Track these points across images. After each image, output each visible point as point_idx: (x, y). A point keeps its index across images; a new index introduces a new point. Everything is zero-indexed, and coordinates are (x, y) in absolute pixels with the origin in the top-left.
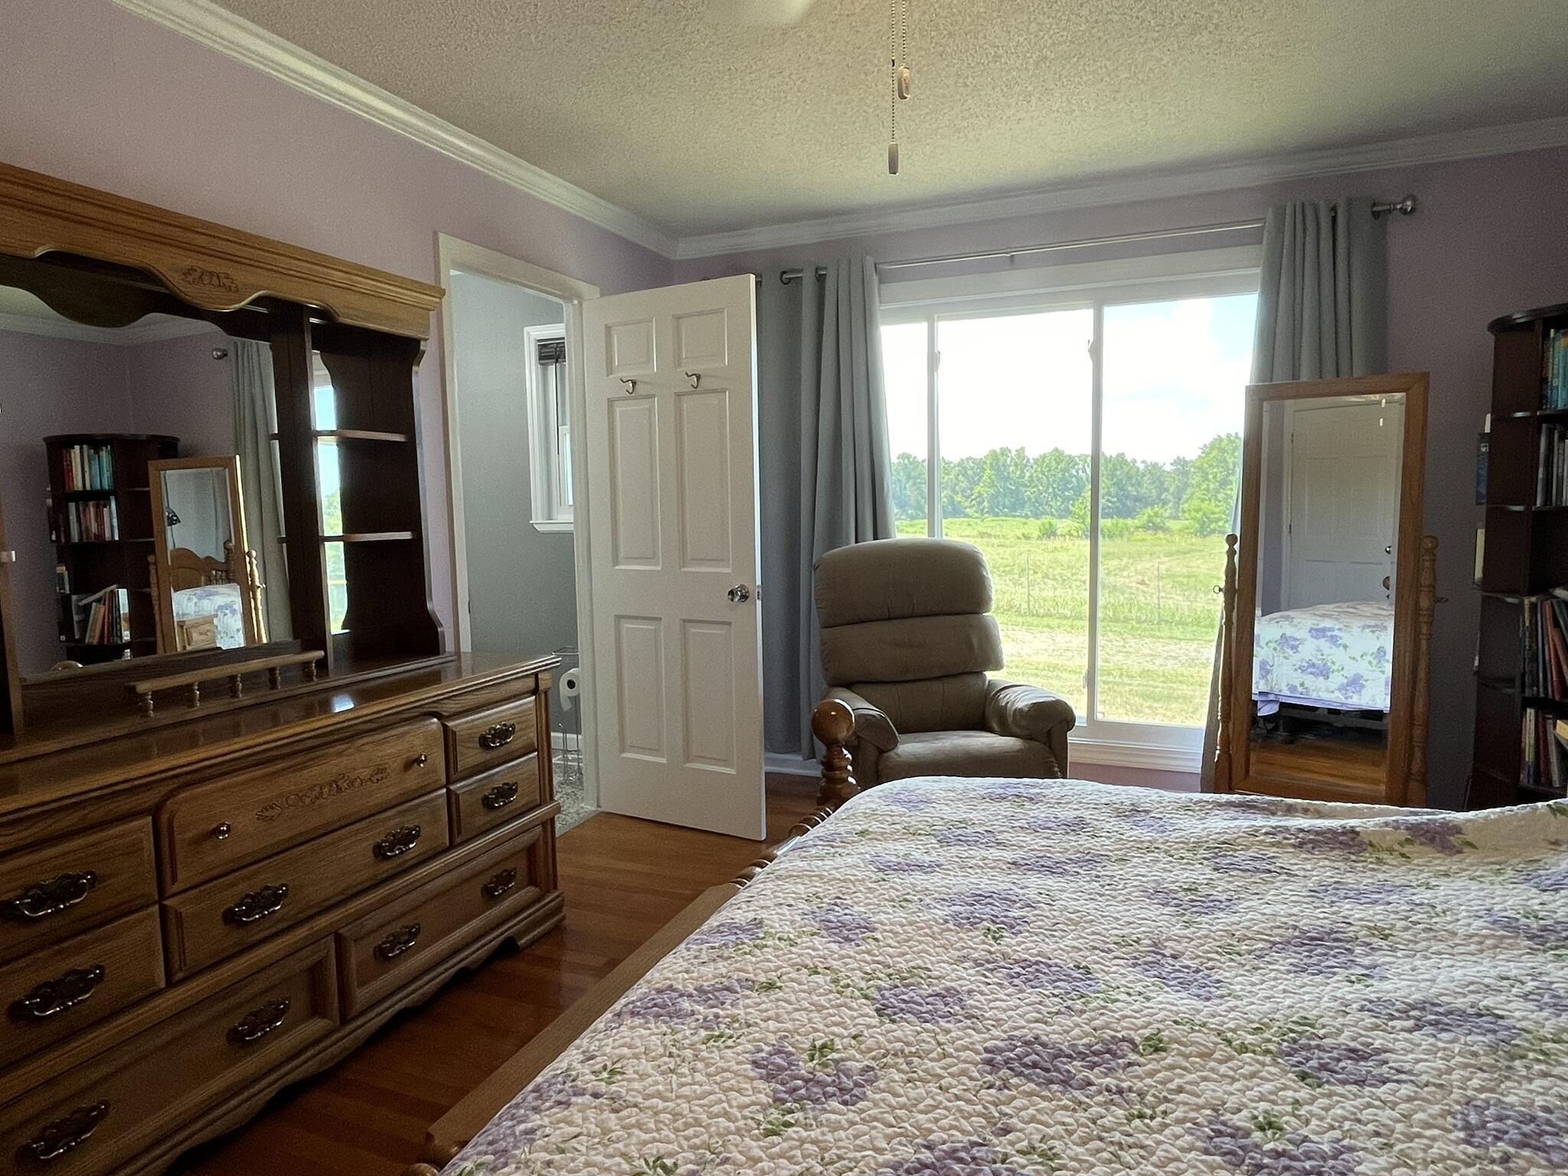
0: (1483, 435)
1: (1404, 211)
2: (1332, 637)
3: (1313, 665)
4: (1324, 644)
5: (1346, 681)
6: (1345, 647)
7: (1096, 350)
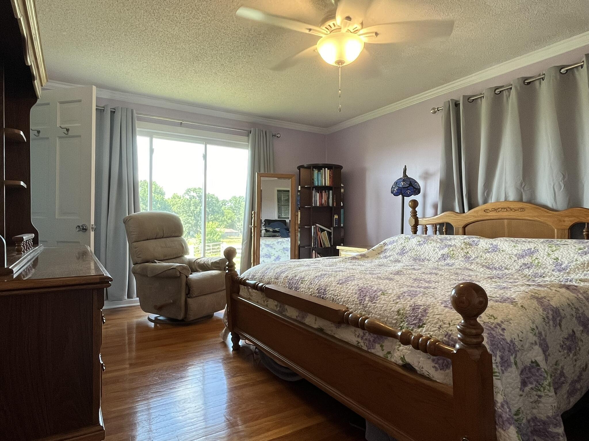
0: (299, 191)
1: (278, 137)
2: (271, 247)
3: (267, 255)
4: (269, 248)
5: (275, 258)
6: (275, 249)
7: (205, 157)
